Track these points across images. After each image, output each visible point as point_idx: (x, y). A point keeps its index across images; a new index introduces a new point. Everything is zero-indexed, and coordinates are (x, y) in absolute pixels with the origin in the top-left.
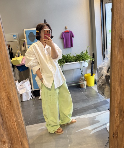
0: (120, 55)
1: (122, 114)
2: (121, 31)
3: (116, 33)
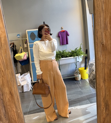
3: (98, 40)
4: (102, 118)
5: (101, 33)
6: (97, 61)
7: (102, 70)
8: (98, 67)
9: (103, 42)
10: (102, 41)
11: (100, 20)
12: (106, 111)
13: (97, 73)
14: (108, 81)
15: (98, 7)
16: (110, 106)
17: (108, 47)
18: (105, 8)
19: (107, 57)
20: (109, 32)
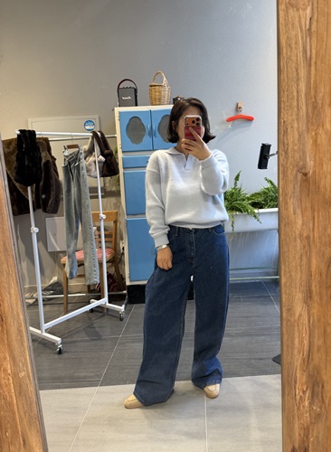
0: (303, 216)
1: (318, 393)
2: (304, 153)
3: (287, 158)
4: (296, 426)
5: (300, 136)
6: (282, 226)
7: (301, 259)
8: (286, 249)
9: (304, 167)
10: (301, 163)
11: (298, 92)
12: (310, 404)
13: (283, 267)
14: (321, 299)
15: (290, 47)
16: (327, 387)
17: (322, 183)
18: (314, 51)
19: (319, 217)
20: (326, 133)
